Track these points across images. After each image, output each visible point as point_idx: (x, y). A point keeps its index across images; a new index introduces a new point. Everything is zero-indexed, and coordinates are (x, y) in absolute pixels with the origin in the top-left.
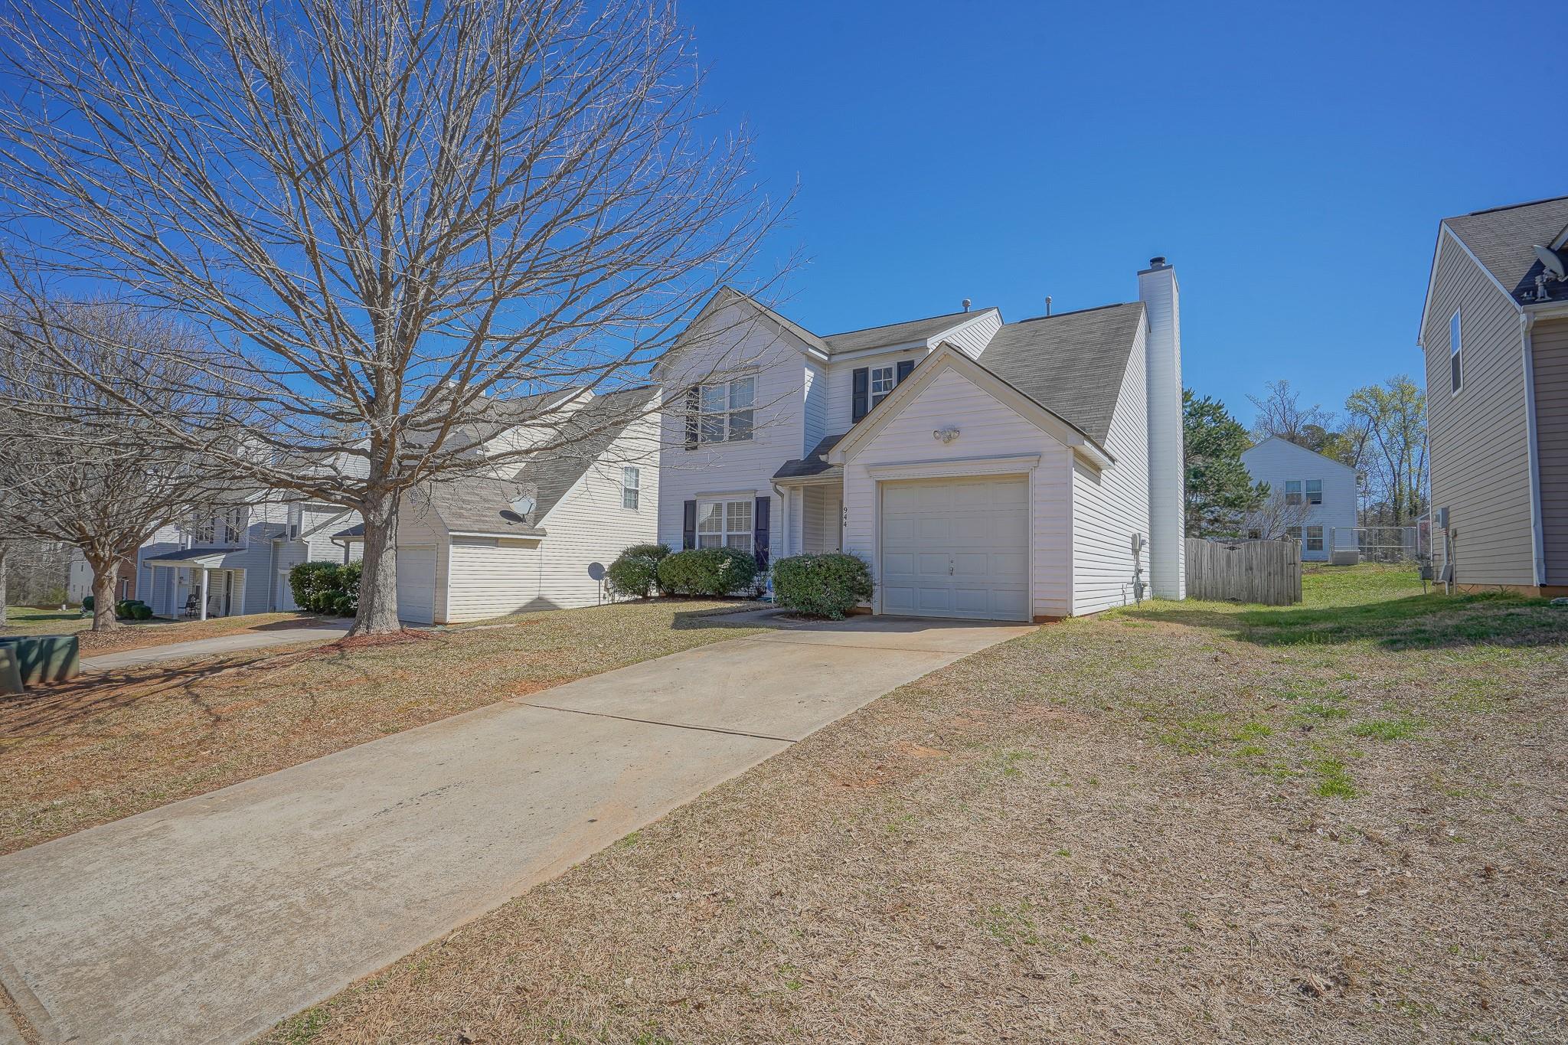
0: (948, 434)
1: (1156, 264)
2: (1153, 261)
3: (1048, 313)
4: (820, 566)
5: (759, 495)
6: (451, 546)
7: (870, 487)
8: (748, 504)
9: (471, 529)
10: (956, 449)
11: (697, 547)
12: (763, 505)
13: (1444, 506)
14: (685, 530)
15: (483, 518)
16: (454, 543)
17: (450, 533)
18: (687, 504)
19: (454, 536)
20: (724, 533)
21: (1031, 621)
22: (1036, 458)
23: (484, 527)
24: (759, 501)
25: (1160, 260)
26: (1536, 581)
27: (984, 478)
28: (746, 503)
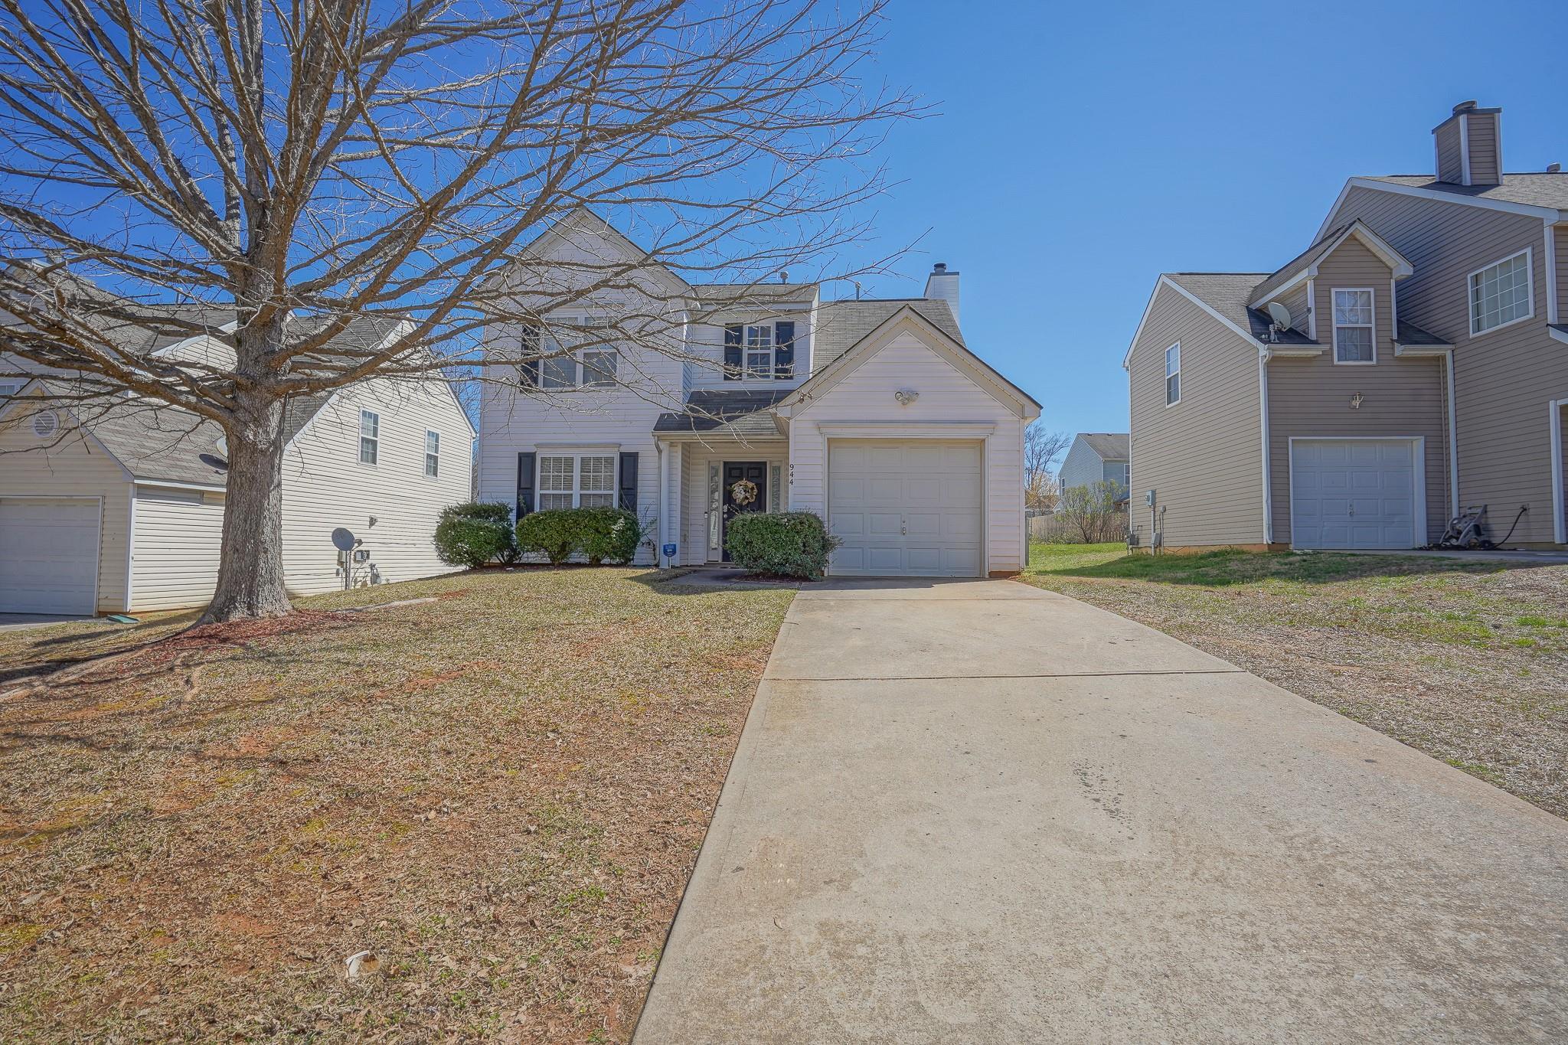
0: (906, 396)
1: (939, 269)
2: (937, 266)
3: (858, 297)
4: (801, 523)
5: (623, 449)
6: (134, 500)
7: (821, 444)
8: (609, 461)
9: (167, 477)
10: (913, 411)
11: (537, 509)
12: (629, 462)
13: (1153, 488)
14: (519, 487)
15: (178, 463)
16: (139, 496)
17: (136, 481)
18: (521, 456)
19: (139, 486)
20: (576, 491)
21: (987, 577)
22: (991, 426)
23: (187, 475)
24: (622, 456)
25: (942, 266)
26: (1266, 539)
27: (937, 442)
28: (606, 459)
